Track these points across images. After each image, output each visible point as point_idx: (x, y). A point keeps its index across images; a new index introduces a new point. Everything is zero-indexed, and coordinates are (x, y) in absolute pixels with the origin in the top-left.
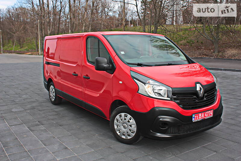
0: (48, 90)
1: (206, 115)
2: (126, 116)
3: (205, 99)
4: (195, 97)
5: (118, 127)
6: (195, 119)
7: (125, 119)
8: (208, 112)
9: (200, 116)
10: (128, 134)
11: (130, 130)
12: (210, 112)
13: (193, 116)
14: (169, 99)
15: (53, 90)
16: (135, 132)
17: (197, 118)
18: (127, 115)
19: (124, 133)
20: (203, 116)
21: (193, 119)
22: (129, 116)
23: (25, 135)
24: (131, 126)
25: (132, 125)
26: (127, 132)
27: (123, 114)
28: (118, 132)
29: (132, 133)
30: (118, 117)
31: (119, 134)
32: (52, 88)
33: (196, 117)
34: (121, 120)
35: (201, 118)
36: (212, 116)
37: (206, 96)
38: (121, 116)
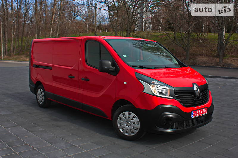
0: (36, 93)
1: (202, 112)
2: (129, 114)
3: (201, 98)
4: (193, 96)
5: (121, 125)
6: (193, 116)
7: (129, 117)
8: (203, 110)
9: (197, 113)
10: (131, 131)
11: (134, 127)
12: (205, 109)
13: (192, 113)
14: (172, 97)
15: (41, 93)
16: (139, 129)
17: (195, 115)
18: (131, 114)
19: (127, 131)
20: (199, 113)
21: (192, 116)
22: (133, 114)
23: (26, 135)
24: (134, 123)
25: (136, 123)
26: (131, 129)
27: (126, 113)
28: (121, 130)
29: (135, 129)
30: (121, 115)
31: (122, 131)
32: (41, 91)
33: (194, 113)
34: (125, 118)
35: (198, 115)
36: (206, 113)
37: (201, 96)
38: (124, 115)
